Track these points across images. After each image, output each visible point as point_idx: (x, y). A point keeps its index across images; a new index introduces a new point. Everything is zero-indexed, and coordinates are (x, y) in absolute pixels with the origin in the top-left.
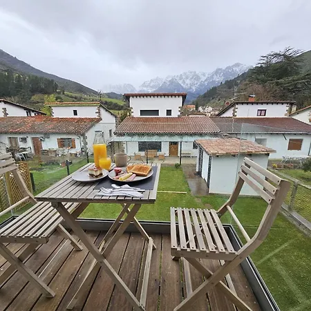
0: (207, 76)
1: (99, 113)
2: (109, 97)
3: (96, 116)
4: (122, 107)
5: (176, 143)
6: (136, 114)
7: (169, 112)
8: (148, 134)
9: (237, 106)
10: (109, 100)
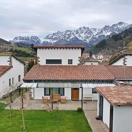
0: (97, 31)
1: (10, 61)
2: (19, 46)
3: (8, 64)
4: (29, 54)
5: (77, 89)
6: (42, 62)
7: (70, 61)
8: (53, 81)
9: (126, 57)
10: (19, 49)
